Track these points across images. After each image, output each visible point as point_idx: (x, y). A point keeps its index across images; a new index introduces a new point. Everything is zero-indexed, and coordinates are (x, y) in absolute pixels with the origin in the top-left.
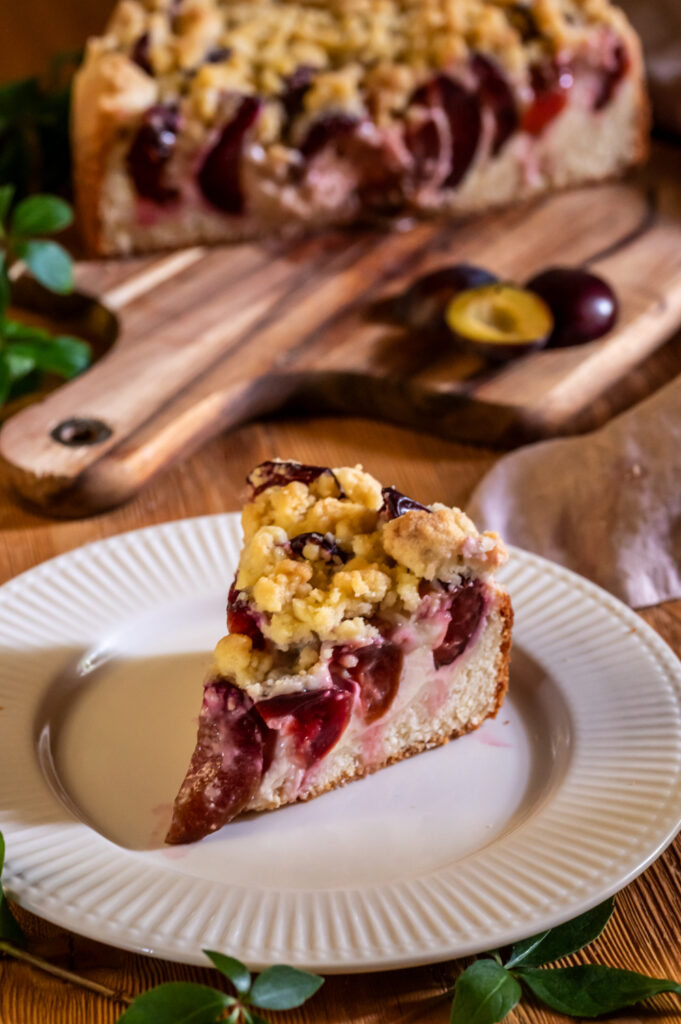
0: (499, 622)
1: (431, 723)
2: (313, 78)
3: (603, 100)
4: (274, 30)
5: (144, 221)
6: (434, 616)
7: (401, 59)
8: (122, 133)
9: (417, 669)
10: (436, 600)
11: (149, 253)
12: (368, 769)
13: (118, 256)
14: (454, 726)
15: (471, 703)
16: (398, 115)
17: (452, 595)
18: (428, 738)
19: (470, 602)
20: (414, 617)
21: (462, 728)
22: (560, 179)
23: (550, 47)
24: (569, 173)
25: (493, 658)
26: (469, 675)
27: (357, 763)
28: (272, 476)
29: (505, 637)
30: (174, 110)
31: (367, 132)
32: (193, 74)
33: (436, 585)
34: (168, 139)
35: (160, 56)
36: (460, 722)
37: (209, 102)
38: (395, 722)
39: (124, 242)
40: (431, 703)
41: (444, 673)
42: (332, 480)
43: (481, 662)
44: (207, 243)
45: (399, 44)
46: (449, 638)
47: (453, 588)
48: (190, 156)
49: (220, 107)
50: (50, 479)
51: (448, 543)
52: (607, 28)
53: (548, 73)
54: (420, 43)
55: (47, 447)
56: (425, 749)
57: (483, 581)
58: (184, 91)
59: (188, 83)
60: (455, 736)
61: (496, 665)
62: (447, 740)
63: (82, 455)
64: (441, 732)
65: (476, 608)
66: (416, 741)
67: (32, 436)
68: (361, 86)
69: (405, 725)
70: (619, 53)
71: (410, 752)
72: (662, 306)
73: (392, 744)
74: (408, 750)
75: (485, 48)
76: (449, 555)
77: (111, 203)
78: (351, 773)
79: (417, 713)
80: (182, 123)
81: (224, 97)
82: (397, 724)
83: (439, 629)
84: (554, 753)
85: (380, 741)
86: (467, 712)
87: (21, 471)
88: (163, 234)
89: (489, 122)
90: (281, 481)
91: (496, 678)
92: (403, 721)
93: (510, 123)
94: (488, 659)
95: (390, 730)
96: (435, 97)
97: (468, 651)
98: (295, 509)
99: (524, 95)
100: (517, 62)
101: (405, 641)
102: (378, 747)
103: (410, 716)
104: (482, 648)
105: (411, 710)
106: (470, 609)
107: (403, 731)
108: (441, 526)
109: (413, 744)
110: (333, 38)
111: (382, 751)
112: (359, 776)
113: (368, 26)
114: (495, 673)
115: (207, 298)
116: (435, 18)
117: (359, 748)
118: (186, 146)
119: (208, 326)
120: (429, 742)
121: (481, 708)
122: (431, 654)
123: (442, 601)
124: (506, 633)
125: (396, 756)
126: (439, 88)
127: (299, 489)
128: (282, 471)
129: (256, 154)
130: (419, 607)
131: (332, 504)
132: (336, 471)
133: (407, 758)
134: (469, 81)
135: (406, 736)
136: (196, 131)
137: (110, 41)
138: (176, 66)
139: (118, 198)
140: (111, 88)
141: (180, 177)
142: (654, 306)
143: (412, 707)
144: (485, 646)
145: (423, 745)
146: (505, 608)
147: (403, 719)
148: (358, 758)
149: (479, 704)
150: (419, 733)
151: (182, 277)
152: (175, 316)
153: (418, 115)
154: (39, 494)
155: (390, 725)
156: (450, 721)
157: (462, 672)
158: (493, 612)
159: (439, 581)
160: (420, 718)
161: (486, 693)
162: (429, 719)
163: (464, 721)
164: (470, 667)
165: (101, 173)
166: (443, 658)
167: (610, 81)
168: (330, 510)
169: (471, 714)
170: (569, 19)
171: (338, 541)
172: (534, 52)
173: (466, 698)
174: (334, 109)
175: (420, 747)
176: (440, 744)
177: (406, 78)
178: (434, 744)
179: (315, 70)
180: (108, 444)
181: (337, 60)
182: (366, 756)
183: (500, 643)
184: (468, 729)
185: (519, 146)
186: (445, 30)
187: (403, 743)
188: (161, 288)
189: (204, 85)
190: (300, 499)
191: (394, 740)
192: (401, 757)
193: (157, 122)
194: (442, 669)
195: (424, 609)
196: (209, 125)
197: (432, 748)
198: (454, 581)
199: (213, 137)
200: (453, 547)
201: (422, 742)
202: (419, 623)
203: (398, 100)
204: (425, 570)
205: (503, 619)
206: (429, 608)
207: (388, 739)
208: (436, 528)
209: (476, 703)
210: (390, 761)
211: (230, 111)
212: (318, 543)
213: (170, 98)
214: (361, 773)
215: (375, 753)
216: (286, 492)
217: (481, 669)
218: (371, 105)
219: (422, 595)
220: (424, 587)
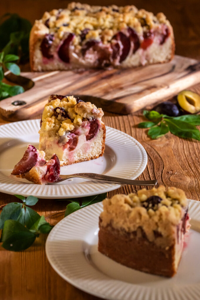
0: (102, 131)
1: (86, 154)
2: (88, 31)
3: (162, 42)
4: (82, 21)
5: (45, 63)
6: (86, 127)
7: (111, 28)
8: (39, 40)
9: (82, 139)
10: (86, 123)
11: (45, 71)
12: (70, 163)
13: (38, 71)
14: (91, 156)
15: (96, 151)
16: (109, 42)
17: (90, 122)
18: (85, 158)
19: (95, 125)
20: (81, 126)
21: (94, 157)
22: (151, 61)
23: (149, 28)
24: (154, 60)
25: (101, 140)
26: (95, 143)
27: (67, 161)
28: (53, 98)
29: (104, 135)
30: (53, 36)
31: (101, 45)
32: (59, 28)
33: (86, 119)
34: (50, 42)
35: (51, 24)
36: (93, 155)
37: (61, 34)
38: (76, 152)
39: (40, 68)
40: (85, 149)
41: (89, 142)
42: (66, 99)
43: (98, 141)
44: (61, 70)
45: (112, 25)
46: (89, 133)
47: (90, 121)
48: (56, 47)
49: (64, 36)
50: (9, 111)
51: (89, 109)
52: (164, 24)
53: (148, 34)
54: (116, 25)
55: (10, 105)
56: (84, 161)
57: (97, 120)
58: (56, 32)
59: (57, 30)
60: (92, 159)
61: (102, 142)
62: (90, 159)
63: (18, 107)
64: (88, 157)
65: (96, 127)
66: (82, 158)
67: (7, 103)
68: (100, 34)
69: (79, 153)
70: (167, 30)
71: (81, 161)
72: (168, 87)
73: (76, 158)
74: (80, 160)
75: (132, 26)
76: (89, 112)
77: (37, 58)
78: (66, 163)
79: (82, 151)
80: (54, 39)
81: (65, 33)
82: (77, 153)
83: (87, 130)
84: (112, 161)
85: (73, 156)
86: (95, 153)
87: (3, 109)
88: (49, 66)
89: (132, 45)
90: (55, 99)
91: (102, 145)
92: (79, 152)
93: (138, 46)
94: (100, 140)
95: (75, 154)
96: (119, 38)
97: (94, 137)
98: (57, 104)
99: (142, 39)
100: (140, 31)
101: (78, 132)
102: (72, 158)
103: (80, 151)
104: (98, 137)
105: (80, 150)
106: (95, 126)
107: (79, 155)
108: (87, 105)
109: (81, 159)
110: (96, 23)
111: (73, 159)
112: (67, 164)
113: (104, 21)
114: (102, 144)
115: (58, 80)
116: (121, 19)
117: (68, 157)
118: (55, 44)
119: (56, 85)
120: (85, 159)
121: (98, 153)
122: (85, 137)
123: (88, 123)
124: (104, 134)
125: (77, 161)
126: (119, 35)
127: (58, 100)
128: (55, 96)
129: (72, 48)
130: (82, 124)
131: (65, 102)
132: (67, 97)
133: (80, 162)
134: (128, 34)
135: (79, 156)
136: (58, 41)
137: (41, 21)
138: (55, 26)
139: (38, 56)
140: (37, 29)
141: (54, 52)
142: (166, 87)
143: (81, 149)
144: (99, 137)
145: (84, 160)
146: (104, 128)
147: (78, 152)
148: (67, 160)
149: (98, 151)
150: (83, 157)
151: (52, 76)
152: (48, 83)
153: (114, 42)
154: (6, 115)
155: (75, 153)
156: (90, 154)
157: (93, 142)
158: (101, 128)
159: (87, 118)
160: (83, 152)
161: (99, 149)
162: (85, 153)
163: (94, 155)
164: (95, 141)
165: (34, 50)
166: (89, 138)
167: (165, 38)
168: (64, 103)
169: (96, 154)
170: (155, 22)
171: (65, 109)
172: (145, 29)
173: (94, 149)
174: (93, 39)
175: (83, 160)
176: (88, 160)
177: (112, 33)
178: (86, 160)
179: (89, 29)
180: (25, 105)
181: (95, 28)
182: (69, 159)
183: (103, 137)
184: (96, 158)
185: (140, 51)
186: (123, 22)
187: (79, 158)
188: (47, 78)
189: (61, 31)
190: (58, 102)
191: (77, 157)
192: (78, 162)
193: (48, 38)
194: (88, 141)
195: (83, 125)
196: (61, 40)
197: (86, 161)
198: (91, 119)
199: (62, 43)
200: (90, 110)
201: (83, 159)
202: (82, 128)
203: (110, 38)
204: (83, 115)
205: (103, 130)
206: (84, 125)
207: (75, 156)
208: (86, 105)
209: (97, 151)
210: (75, 162)
211: (66, 37)
212: (60, 109)
213: (52, 33)
214: (68, 163)
215: (72, 159)
216: (55, 100)
217: (98, 142)
218: (102, 39)
219: (83, 122)
220: (83, 119)
